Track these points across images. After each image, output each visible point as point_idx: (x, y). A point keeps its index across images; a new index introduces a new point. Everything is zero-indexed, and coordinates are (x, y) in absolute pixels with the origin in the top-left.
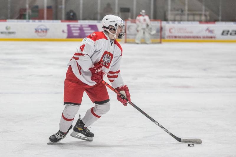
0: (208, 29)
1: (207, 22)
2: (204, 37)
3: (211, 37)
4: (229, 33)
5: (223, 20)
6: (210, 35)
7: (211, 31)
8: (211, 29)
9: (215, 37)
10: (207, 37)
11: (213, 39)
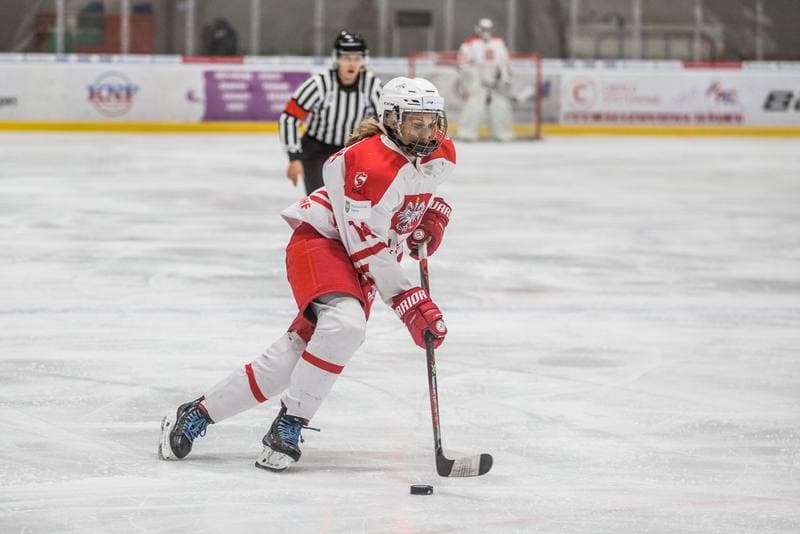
0: (713, 88)
1: (713, 60)
2: (700, 118)
3: (727, 118)
4: (792, 103)
5: (769, 57)
6: (723, 108)
7: (725, 96)
8: (725, 87)
9: (739, 118)
10: (712, 117)
11: (733, 125)
